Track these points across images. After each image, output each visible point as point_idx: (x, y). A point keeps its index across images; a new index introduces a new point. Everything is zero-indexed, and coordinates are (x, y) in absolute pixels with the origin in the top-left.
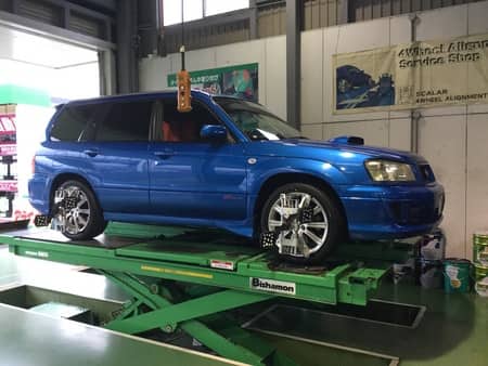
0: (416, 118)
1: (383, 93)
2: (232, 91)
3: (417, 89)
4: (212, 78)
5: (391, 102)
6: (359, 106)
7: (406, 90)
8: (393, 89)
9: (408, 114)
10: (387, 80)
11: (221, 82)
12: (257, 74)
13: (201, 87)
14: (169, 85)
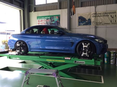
0: (96, 28)
3: (96, 22)
7: (94, 22)
8: (91, 22)
9: (94, 27)
11: (51, 19)
12: (60, 17)
13: (46, 20)
14: (37, 19)
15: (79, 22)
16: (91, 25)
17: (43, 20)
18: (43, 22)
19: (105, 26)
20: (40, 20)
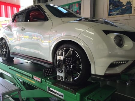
4: (66, 7)
10: (129, 4)
11: (69, 8)
12: (81, 5)
15: (110, 9)
16: (131, 13)
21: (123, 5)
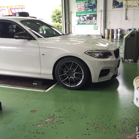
0: (127, 10)
1: (121, 6)
2: (91, 4)
3: (127, 5)
4: (87, 1)
5: (122, 7)
6: (117, 8)
7: (125, 5)
8: (123, 5)
9: (125, 9)
10: (122, 3)
11: (89, 2)
13: (84, 3)
14: (76, 2)
17: (81, 3)
18: (82, 5)
19: (134, 9)
20: (79, 3)
21: (119, 4)
